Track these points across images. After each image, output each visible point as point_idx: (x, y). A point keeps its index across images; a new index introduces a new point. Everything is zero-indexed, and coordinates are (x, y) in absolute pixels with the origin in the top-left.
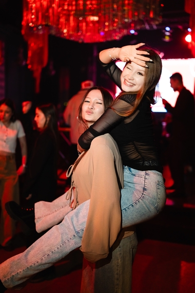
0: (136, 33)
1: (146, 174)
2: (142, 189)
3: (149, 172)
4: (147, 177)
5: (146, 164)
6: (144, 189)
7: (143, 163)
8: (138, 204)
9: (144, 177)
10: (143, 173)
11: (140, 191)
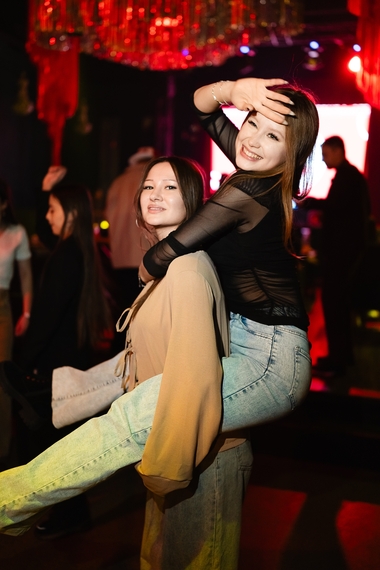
0: (253, 53)
1: (276, 332)
2: (266, 361)
3: (281, 328)
4: (277, 337)
5: (278, 312)
6: (271, 361)
7: (271, 311)
8: (256, 389)
9: (271, 337)
10: (270, 329)
11: (261, 365)
